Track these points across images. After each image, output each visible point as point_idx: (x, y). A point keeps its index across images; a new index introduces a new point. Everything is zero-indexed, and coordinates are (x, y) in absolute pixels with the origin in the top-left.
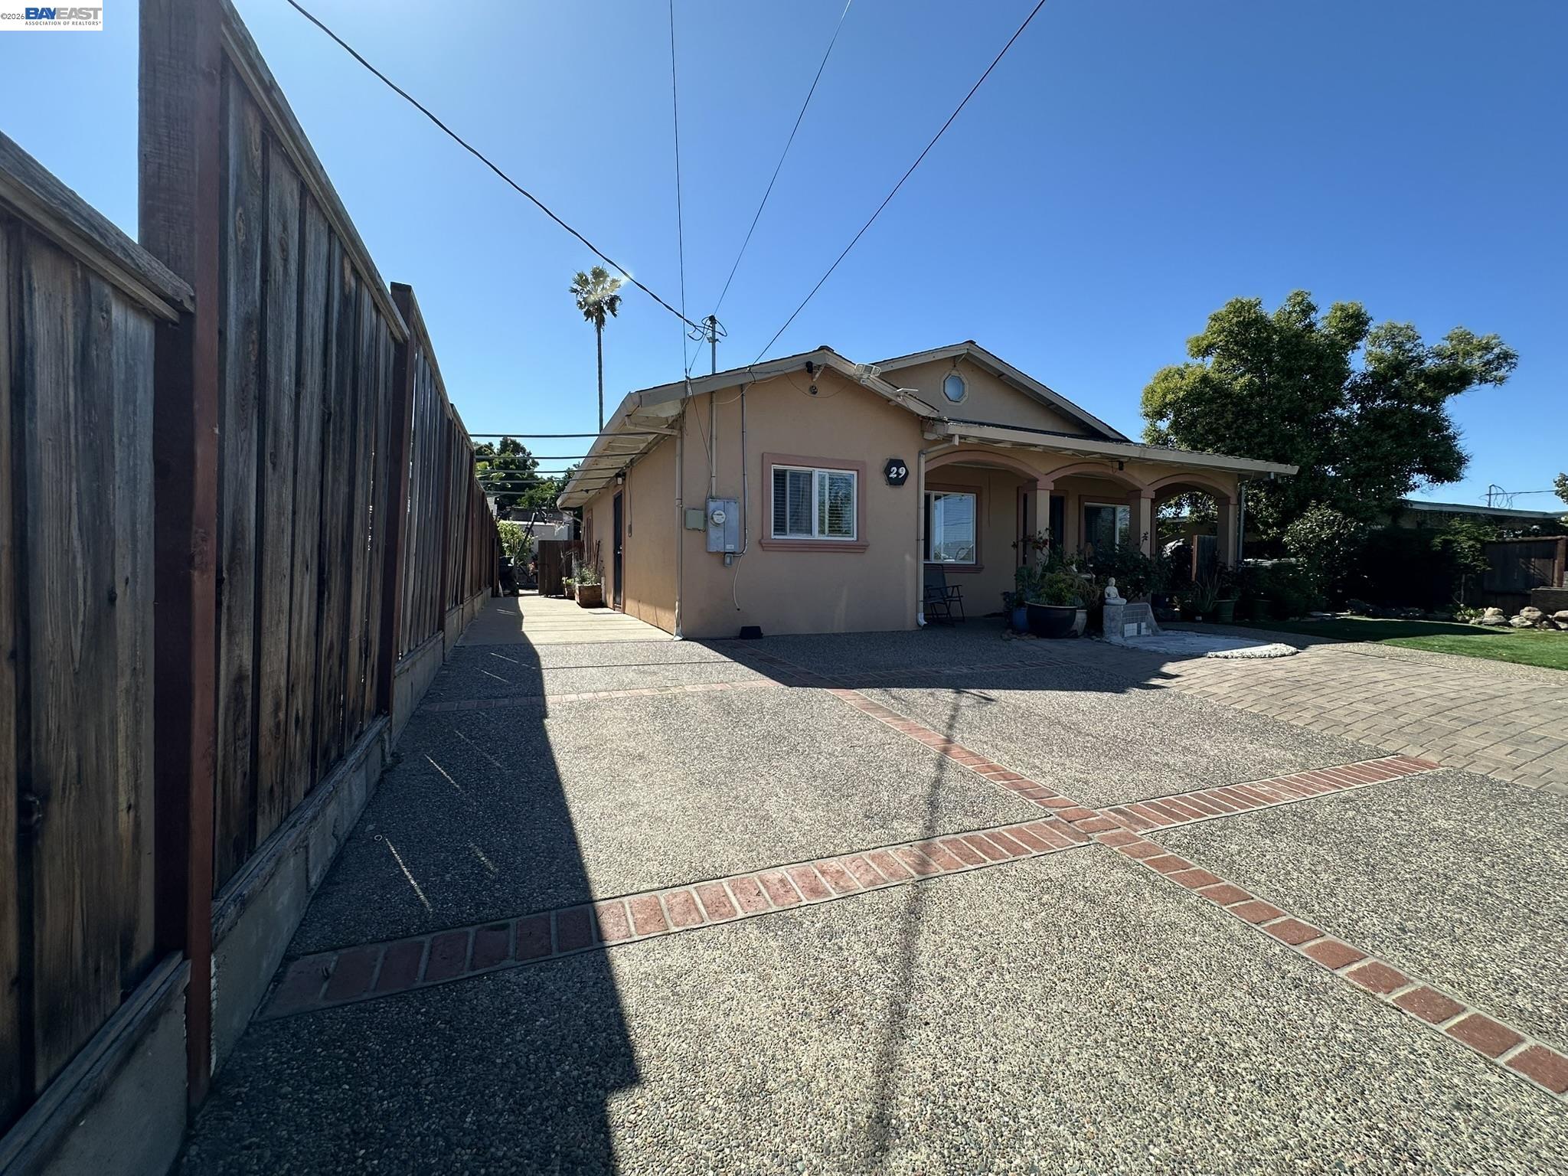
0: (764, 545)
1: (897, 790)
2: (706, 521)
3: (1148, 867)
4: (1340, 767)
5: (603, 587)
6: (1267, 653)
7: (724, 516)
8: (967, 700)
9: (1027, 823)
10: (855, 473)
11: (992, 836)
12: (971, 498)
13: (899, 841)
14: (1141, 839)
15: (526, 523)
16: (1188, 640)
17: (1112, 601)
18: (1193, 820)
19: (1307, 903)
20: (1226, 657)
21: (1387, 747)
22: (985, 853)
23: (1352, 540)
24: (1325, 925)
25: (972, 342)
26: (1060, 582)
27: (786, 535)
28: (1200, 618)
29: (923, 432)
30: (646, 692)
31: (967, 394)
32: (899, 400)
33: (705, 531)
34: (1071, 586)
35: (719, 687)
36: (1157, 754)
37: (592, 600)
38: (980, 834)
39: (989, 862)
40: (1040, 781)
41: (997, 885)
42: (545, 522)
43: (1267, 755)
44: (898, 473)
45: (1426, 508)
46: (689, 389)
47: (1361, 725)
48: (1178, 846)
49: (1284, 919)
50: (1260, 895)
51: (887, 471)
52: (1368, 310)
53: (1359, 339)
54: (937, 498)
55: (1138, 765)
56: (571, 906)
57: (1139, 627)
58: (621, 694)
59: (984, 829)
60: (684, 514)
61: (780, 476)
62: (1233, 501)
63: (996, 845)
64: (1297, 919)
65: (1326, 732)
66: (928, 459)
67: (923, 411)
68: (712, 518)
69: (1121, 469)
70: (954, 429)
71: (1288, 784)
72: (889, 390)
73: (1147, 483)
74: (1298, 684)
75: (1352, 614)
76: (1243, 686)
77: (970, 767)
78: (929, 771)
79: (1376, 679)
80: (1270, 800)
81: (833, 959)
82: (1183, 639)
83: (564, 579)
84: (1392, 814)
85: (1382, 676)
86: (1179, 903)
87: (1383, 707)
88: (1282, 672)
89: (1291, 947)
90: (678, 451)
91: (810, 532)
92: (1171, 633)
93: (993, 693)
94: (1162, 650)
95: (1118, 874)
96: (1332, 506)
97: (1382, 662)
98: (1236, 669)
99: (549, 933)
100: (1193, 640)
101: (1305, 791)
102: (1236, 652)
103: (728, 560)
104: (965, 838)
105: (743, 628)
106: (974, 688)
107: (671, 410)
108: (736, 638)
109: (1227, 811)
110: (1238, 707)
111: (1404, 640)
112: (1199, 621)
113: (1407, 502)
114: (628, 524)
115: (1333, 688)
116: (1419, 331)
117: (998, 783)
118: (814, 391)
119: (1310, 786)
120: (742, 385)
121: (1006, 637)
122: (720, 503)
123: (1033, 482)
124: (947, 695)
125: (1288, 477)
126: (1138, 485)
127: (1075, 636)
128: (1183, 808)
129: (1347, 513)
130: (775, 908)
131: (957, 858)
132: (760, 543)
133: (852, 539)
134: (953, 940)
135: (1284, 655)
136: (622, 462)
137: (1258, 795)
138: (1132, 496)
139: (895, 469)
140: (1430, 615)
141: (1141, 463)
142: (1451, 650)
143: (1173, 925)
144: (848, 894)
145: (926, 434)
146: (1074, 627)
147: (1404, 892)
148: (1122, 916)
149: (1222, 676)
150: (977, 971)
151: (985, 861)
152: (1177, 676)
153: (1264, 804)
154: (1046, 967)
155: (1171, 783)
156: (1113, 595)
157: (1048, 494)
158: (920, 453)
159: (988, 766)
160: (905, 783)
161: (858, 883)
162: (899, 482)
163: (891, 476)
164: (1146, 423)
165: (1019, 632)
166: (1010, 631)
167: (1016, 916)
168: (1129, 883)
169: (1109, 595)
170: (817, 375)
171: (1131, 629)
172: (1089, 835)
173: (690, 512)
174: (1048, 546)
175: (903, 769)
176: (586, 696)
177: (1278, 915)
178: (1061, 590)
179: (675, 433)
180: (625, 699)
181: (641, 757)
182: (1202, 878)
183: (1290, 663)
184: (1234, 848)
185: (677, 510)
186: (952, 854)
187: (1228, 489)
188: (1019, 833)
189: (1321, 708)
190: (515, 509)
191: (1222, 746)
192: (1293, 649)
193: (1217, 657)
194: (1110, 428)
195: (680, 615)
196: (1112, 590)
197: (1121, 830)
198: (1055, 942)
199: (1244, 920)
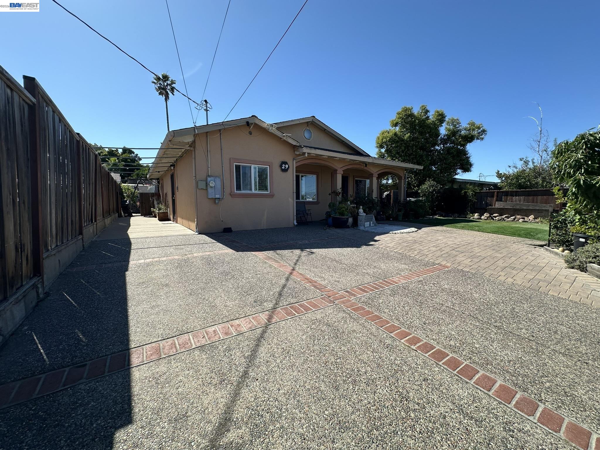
0: (232, 195)
1: (269, 290)
2: (207, 186)
3: (351, 311)
4: (421, 270)
5: (168, 212)
6: (408, 231)
7: (214, 183)
8: (304, 253)
9: (314, 299)
10: (268, 167)
11: (300, 305)
12: (315, 177)
13: (265, 310)
14: (352, 301)
15: (134, 185)
16: (385, 227)
17: (361, 215)
18: (371, 292)
19: (399, 318)
20: (395, 233)
21: (437, 262)
22: (296, 311)
23: (438, 192)
24: (402, 325)
25: (314, 117)
26: (343, 208)
27: (241, 191)
28: (392, 219)
29: (294, 151)
30: (176, 257)
31: (312, 137)
32: (285, 138)
33: (207, 189)
34: (347, 209)
35: (208, 253)
36: (365, 269)
37: (164, 218)
38: (296, 304)
39: (297, 315)
40: (323, 283)
41: (297, 323)
42: (143, 185)
43: (400, 267)
44: (285, 167)
45: (461, 181)
46: (196, 130)
47: (431, 255)
48: (363, 302)
49: (391, 324)
50: (385, 317)
51: (281, 166)
52: (446, 113)
53: (443, 123)
54: (302, 176)
55: (358, 274)
56: (118, 352)
57: (370, 223)
58: (164, 259)
59: (298, 302)
60: (197, 183)
61: (238, 168)
62: (403, 178)
63: (301, 308)
64: (395, 324)
65: (420, 258)
66: (296, 162)
67: (294, 143)
68: (209, 184)
69: (366, 166)
70: (305, 150)
71: (404, 277)
72: (280, 134)
73: (375, 171)
74: (415, 242)
75: (438, 216)
76: (398, 243)
77: (299, 279)
78: (283, 281)
79: (438, 239)
80: (396, 283)
81: (227, 360)
82: (384, 227)
83: (152, 209)
84: (432, 285)
85: (440, 238)
86: (358, 323)
87: (438, 248)
88: (411, 238)
89: (390, 334)
90: (193, 156)
91: (251, 190)
92: (380, 225)
93: (314, 250)
94: (376, 231)
95: (341, 315)
96: (433, 180)
97: (442, 233)
98: (397, 237)
99: (105, 365)
100: (387, 227)
101: (409, 279)
102: (399, 231)
103: (217, 202)
104: (290, 307)
105: (225, 229)
106: (308, 249)
107: (189, 139)
108: (221, 232)
109: (382, 288)
110: (395, 251)
111: (450, 225)
112: (391, 220)
113: (456, 179)
114: (177, 186)
115: (425, 242)
116: (461, 121)
117: (307, 284)
118: (250, 133)
119: (411, 277)
120: (220, 130)
121: (325, 228)
122: (212, 178)
123: (336, 171)
124: (297, 252)
125: (421, 170)
126: (372, 172)
127: (348, 227)
128: (368, 288)
129: (438, 182)
130: (209, 342)
131: (285, 315)
132: (230, 194)
133: (268, 192)
134: (275, 346)
135: (413, 232)
136: (173, 160)
137: (394, 282)
138: (370, 176)
139: (284, 165)
140: (460, 216)
141: (373, 164)
142: (463, 228)
143: (354, 331)
144: (240, 333)
145: (295, 152)
146: (348, 224)
147: (429, 311)
148: (338, 330)
149: (393, 239)
150: (281, 357)
151: (295, 315)
152: (379, 241)
153: (395, 285)
154: (307, 352)
155: (367, 279)
156: (361, 212)
157: (341, 175)
158: (294, 159)
159: (306, 279)
160: (273, 287)
161: (245, 329)
162: (285, 170)
163: (283, 168)
164: (377, 150)
165: (329, 226)
166: (327, 226)
167: (301, 334)
168: (343, 317)
169: (360, 212)
170: (252, 127)
171: (367, 224)
172: (335, 301)
173: (199, 182)
174: (341, 195)
175: (274, 282)
176: (148, 260)
177: (388, 323)
178: (344, 211)
179: (192, 149)
180: (165, 261)
181: (167, 285)
182: (369, 313)
183: (414, 234)
184: (381, 301)
185: (194, 181)
186: (284, 313)
187: (401, 174)
188: (310, 303)
189: (420, 250)
190: (129, 179)
191: (387, 265)
192: (416, 229)
193: (393, 233)
194: (364, 151)
195: (197, 224)
196: (361, 211)
197: (346, 298)
198: (312, 342)
199: (377, 326)
